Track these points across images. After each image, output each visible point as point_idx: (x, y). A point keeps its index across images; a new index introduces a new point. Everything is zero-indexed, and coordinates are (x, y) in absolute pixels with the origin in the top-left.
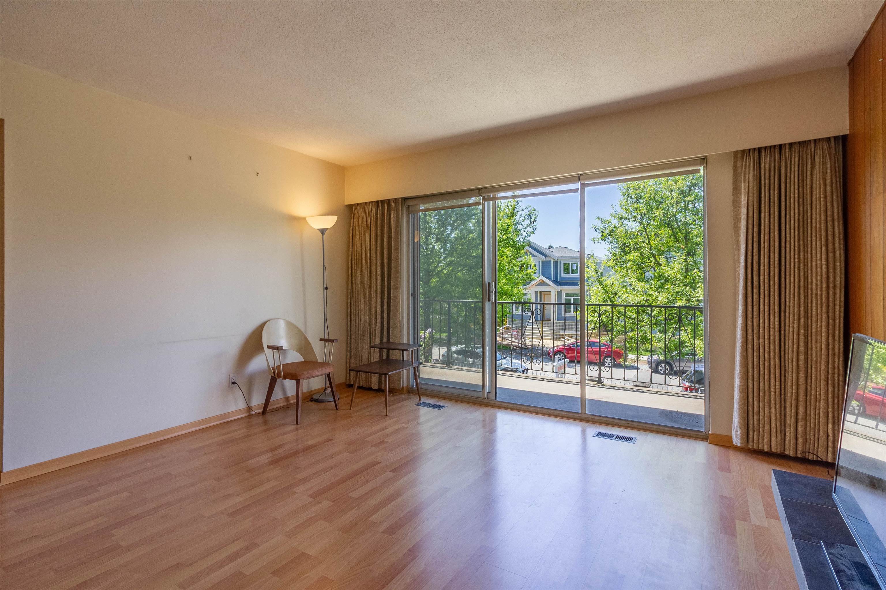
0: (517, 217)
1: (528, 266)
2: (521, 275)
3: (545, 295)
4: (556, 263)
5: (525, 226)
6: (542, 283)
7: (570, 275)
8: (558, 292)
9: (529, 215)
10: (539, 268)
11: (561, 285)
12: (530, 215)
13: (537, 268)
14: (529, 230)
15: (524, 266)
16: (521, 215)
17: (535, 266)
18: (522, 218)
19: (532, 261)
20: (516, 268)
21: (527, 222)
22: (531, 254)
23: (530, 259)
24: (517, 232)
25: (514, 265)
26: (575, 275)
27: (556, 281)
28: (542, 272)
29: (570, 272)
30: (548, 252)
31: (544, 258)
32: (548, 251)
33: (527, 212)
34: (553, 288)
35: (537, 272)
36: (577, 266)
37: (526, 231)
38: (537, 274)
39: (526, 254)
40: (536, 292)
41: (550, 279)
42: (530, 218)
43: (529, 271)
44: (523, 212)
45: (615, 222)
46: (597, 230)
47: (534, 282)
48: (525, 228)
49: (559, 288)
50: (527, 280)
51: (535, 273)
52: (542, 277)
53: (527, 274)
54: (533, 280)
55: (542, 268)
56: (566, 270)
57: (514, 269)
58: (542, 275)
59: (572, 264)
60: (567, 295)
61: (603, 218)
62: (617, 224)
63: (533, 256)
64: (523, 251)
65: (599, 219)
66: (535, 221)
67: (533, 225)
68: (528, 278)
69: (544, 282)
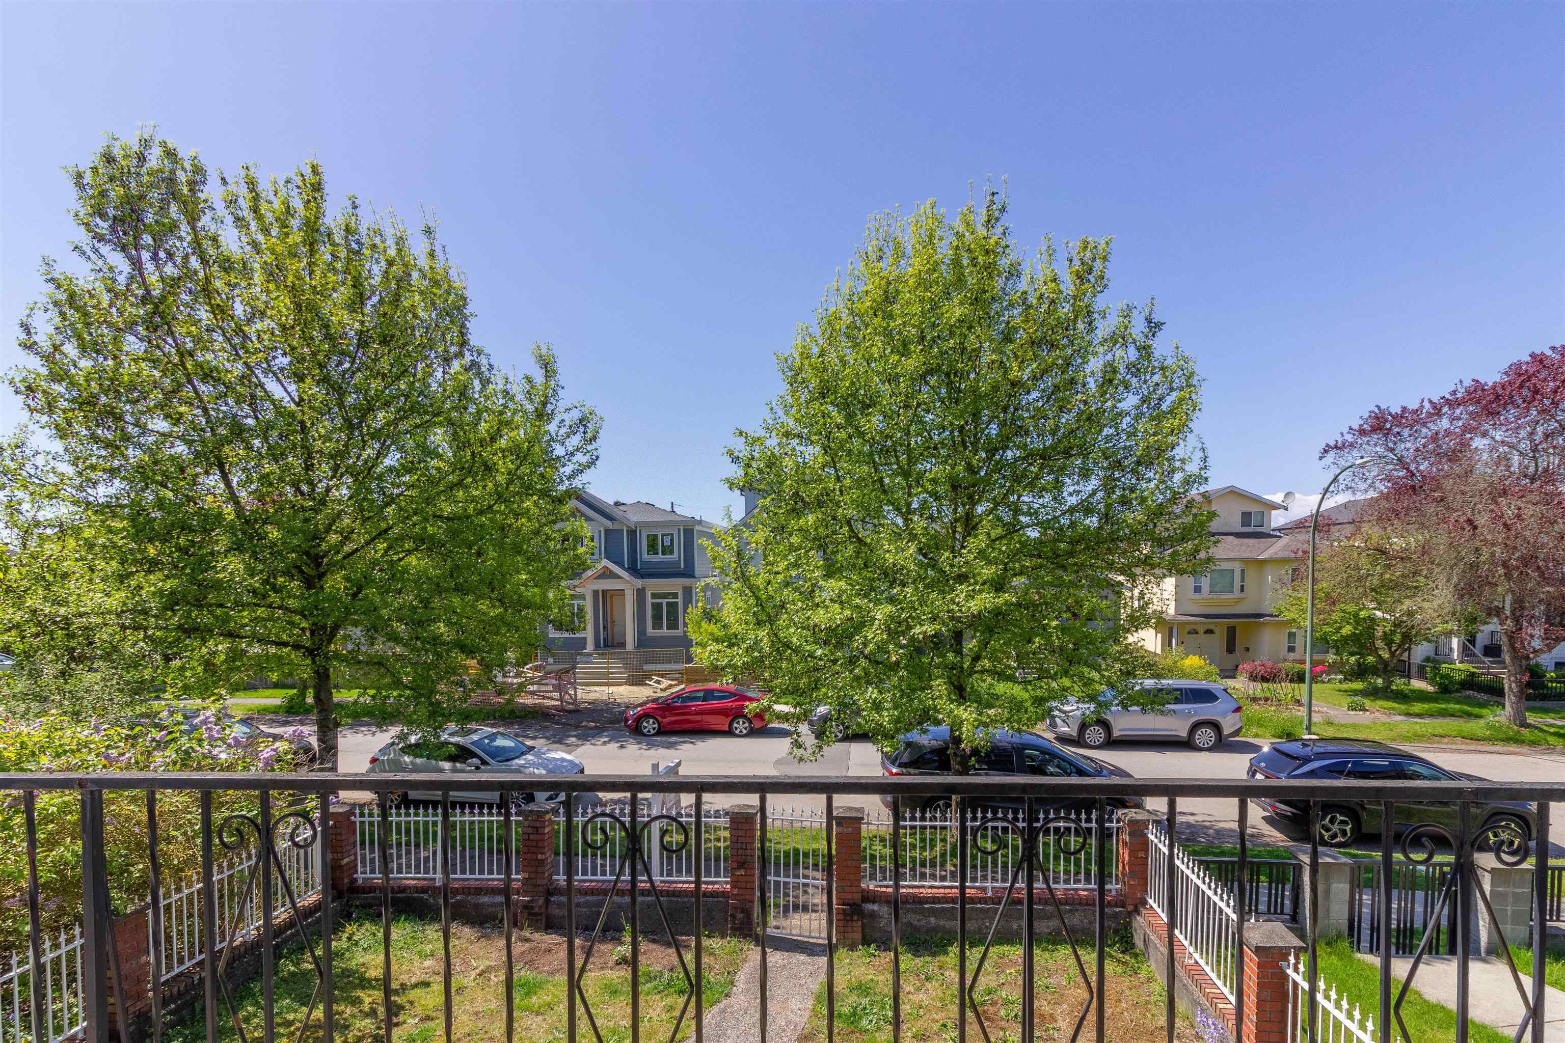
0: (552, 427)
1: (579, 540)
2: (563, 559)
3: (612, 597)
4: (632, 533)
5: (570, 449)
6: (606, 574)
7: (660, 557)
8: (638, 590)
9: (581, 421)
10: (599, 544)
11: (642, 576)
12: (583, 421)
13: (595, 544)
14: (580, 458)
15: (571, 540)
16: (563, 421)
17: (592, 540)
18: (563, 431)
19: (587, 530)
20: (551, 544)
21: (575, 441)
22: (583, 515)
23: (582, 527)
24: (553, 462)
25: (548, 538)
26: (668, 557)
27: (633, 569)
28: (606, 550)
29: (660, 551)
30: (617, 512)
31: (609, 524)
32: (615, 509)
33: (575, 415)
34: (627, 583)
35: (596, 551)
36: (672, 541)
37: (574, 459)
38: (596, 557)
39: (573, 514)
40: (596, 592)
41: (621, 565)
42: (582, 429)
43: (581, 550)
44: (566, 416)
45: (772, 442)
46: (736, 460)
47: (589, 573)
48: (572, 454)
49: (639, 583)
50: (576, 569)
51: (593, 554)
52: (605, 562)
53: (577, 556)
54: (589, 568)
55: (606, 543)
56: (652, 547)
57: (549, 548)
58: (606, 557)
59: (663, 536)
60: (654, 596)
61: (751, 433)
62: (777, 448)
63: (588, 519)
64: (566, 508)
65: (741, 434)
66: (594, 438)
67: (589, 448)
68: (579, 565)
69: (611, 571)
